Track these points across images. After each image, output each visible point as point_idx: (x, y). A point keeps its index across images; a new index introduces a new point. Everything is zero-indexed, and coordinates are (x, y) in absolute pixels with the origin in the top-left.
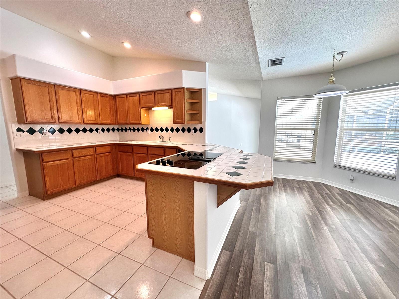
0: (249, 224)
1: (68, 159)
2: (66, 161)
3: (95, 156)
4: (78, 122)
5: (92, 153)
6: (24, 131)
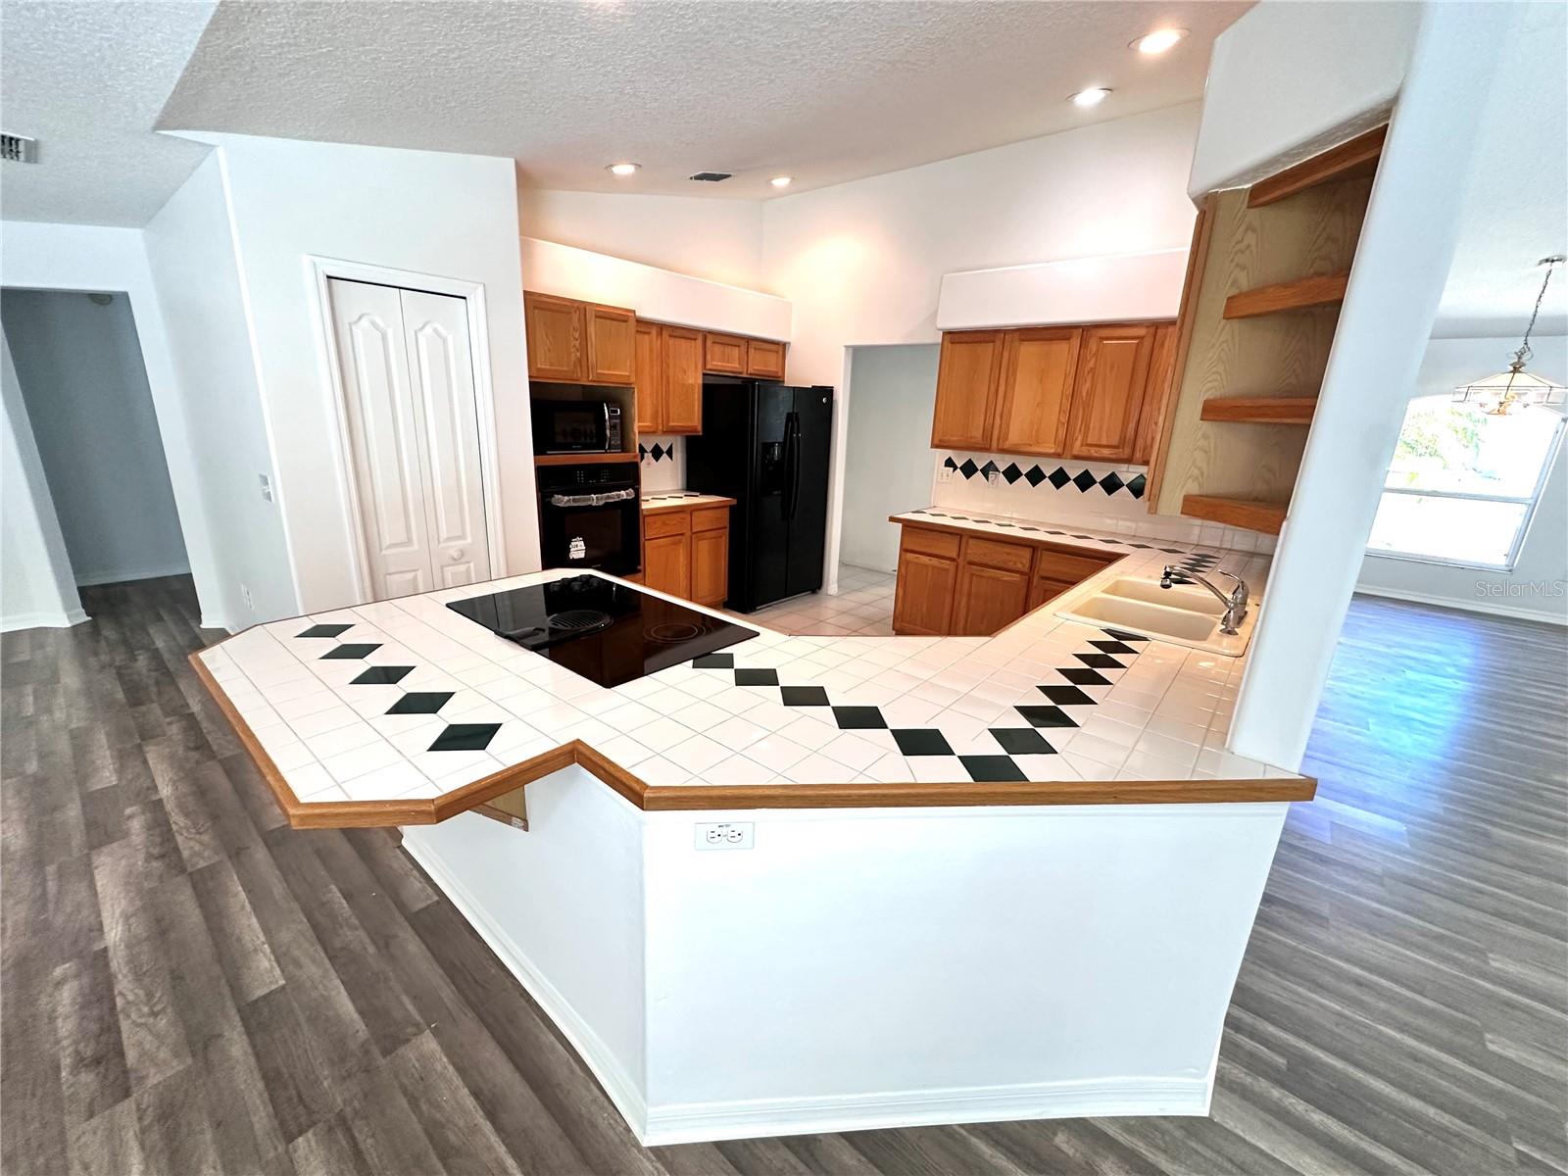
0: (454, 1065)
1: (953, 560)
2: (946, 564)
3: (1036, 580)
4: (1053, 451)
5: (1024, 566)
6: (955, 468)
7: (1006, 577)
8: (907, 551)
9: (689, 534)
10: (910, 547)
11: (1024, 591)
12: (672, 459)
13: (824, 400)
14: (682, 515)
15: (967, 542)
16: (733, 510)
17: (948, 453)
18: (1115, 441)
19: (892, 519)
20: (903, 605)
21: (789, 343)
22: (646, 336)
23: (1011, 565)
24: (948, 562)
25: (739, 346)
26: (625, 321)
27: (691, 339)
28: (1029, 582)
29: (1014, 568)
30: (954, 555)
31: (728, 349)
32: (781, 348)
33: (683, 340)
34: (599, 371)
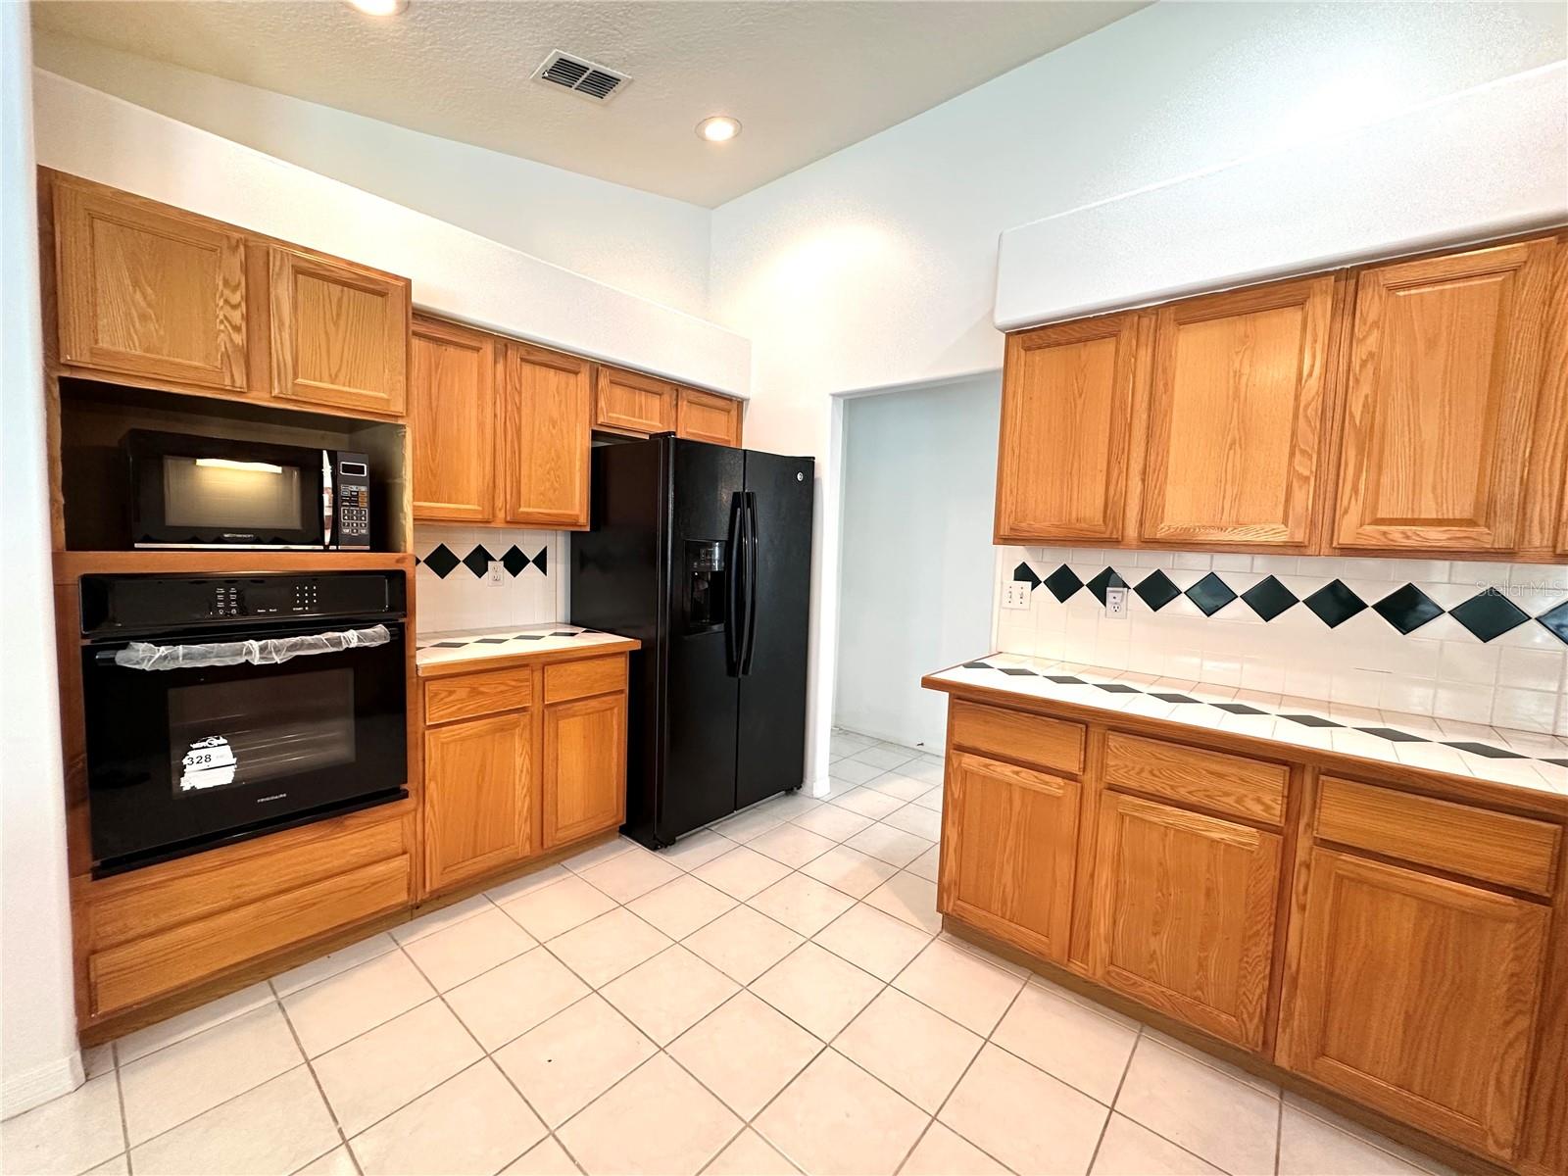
1: (1070, 777)
2: (1054, 785)
3: (1303, 843)
4: (1283, 538)
5: (1268, 808)
6: (1036, 582)
7: (1220, 831)
8: (962, 749)
9: (537, 708)
10: (968, 743)
11: (1272, 873)
12: (544, 571)
13: (800, 477)
14: (525, 673)
15: (1104, 742)
16: (636, 660)
17: (1019, 555)
18: (1463, 508)
19: (929, 683)
20: (960, 867)
21: (748, 400)
22: (475, 355)
23: (1228, 803)
24: (1059, 780)
25: (660, 395)
26: (382, 294)
27: (569, 371)
28: (1287, 851)
29: (1240, 809)
30: (1074, 767)
31: (641, 398)
32: (735, 406)
33: (552, 371)
34: (300, 381)
